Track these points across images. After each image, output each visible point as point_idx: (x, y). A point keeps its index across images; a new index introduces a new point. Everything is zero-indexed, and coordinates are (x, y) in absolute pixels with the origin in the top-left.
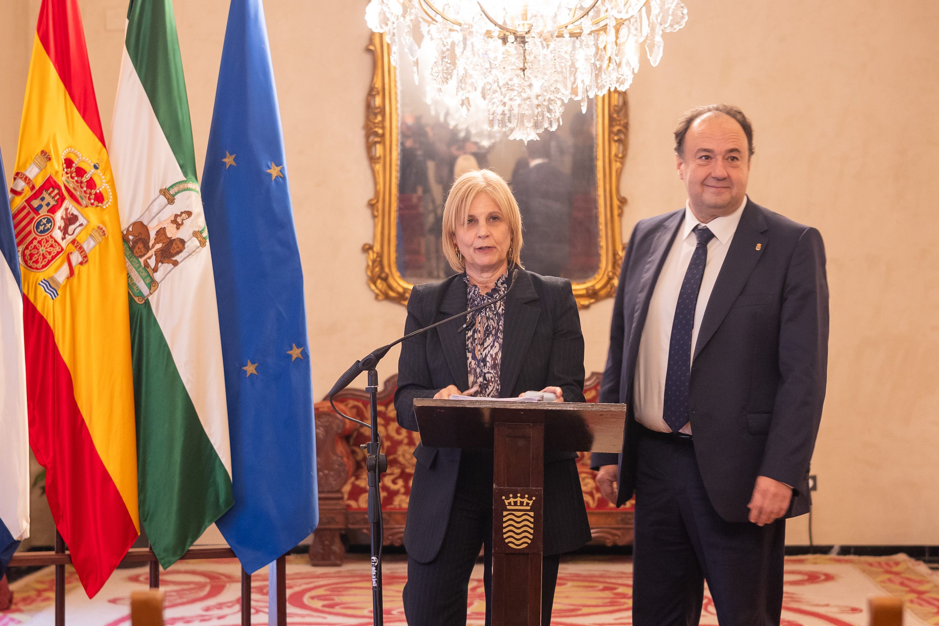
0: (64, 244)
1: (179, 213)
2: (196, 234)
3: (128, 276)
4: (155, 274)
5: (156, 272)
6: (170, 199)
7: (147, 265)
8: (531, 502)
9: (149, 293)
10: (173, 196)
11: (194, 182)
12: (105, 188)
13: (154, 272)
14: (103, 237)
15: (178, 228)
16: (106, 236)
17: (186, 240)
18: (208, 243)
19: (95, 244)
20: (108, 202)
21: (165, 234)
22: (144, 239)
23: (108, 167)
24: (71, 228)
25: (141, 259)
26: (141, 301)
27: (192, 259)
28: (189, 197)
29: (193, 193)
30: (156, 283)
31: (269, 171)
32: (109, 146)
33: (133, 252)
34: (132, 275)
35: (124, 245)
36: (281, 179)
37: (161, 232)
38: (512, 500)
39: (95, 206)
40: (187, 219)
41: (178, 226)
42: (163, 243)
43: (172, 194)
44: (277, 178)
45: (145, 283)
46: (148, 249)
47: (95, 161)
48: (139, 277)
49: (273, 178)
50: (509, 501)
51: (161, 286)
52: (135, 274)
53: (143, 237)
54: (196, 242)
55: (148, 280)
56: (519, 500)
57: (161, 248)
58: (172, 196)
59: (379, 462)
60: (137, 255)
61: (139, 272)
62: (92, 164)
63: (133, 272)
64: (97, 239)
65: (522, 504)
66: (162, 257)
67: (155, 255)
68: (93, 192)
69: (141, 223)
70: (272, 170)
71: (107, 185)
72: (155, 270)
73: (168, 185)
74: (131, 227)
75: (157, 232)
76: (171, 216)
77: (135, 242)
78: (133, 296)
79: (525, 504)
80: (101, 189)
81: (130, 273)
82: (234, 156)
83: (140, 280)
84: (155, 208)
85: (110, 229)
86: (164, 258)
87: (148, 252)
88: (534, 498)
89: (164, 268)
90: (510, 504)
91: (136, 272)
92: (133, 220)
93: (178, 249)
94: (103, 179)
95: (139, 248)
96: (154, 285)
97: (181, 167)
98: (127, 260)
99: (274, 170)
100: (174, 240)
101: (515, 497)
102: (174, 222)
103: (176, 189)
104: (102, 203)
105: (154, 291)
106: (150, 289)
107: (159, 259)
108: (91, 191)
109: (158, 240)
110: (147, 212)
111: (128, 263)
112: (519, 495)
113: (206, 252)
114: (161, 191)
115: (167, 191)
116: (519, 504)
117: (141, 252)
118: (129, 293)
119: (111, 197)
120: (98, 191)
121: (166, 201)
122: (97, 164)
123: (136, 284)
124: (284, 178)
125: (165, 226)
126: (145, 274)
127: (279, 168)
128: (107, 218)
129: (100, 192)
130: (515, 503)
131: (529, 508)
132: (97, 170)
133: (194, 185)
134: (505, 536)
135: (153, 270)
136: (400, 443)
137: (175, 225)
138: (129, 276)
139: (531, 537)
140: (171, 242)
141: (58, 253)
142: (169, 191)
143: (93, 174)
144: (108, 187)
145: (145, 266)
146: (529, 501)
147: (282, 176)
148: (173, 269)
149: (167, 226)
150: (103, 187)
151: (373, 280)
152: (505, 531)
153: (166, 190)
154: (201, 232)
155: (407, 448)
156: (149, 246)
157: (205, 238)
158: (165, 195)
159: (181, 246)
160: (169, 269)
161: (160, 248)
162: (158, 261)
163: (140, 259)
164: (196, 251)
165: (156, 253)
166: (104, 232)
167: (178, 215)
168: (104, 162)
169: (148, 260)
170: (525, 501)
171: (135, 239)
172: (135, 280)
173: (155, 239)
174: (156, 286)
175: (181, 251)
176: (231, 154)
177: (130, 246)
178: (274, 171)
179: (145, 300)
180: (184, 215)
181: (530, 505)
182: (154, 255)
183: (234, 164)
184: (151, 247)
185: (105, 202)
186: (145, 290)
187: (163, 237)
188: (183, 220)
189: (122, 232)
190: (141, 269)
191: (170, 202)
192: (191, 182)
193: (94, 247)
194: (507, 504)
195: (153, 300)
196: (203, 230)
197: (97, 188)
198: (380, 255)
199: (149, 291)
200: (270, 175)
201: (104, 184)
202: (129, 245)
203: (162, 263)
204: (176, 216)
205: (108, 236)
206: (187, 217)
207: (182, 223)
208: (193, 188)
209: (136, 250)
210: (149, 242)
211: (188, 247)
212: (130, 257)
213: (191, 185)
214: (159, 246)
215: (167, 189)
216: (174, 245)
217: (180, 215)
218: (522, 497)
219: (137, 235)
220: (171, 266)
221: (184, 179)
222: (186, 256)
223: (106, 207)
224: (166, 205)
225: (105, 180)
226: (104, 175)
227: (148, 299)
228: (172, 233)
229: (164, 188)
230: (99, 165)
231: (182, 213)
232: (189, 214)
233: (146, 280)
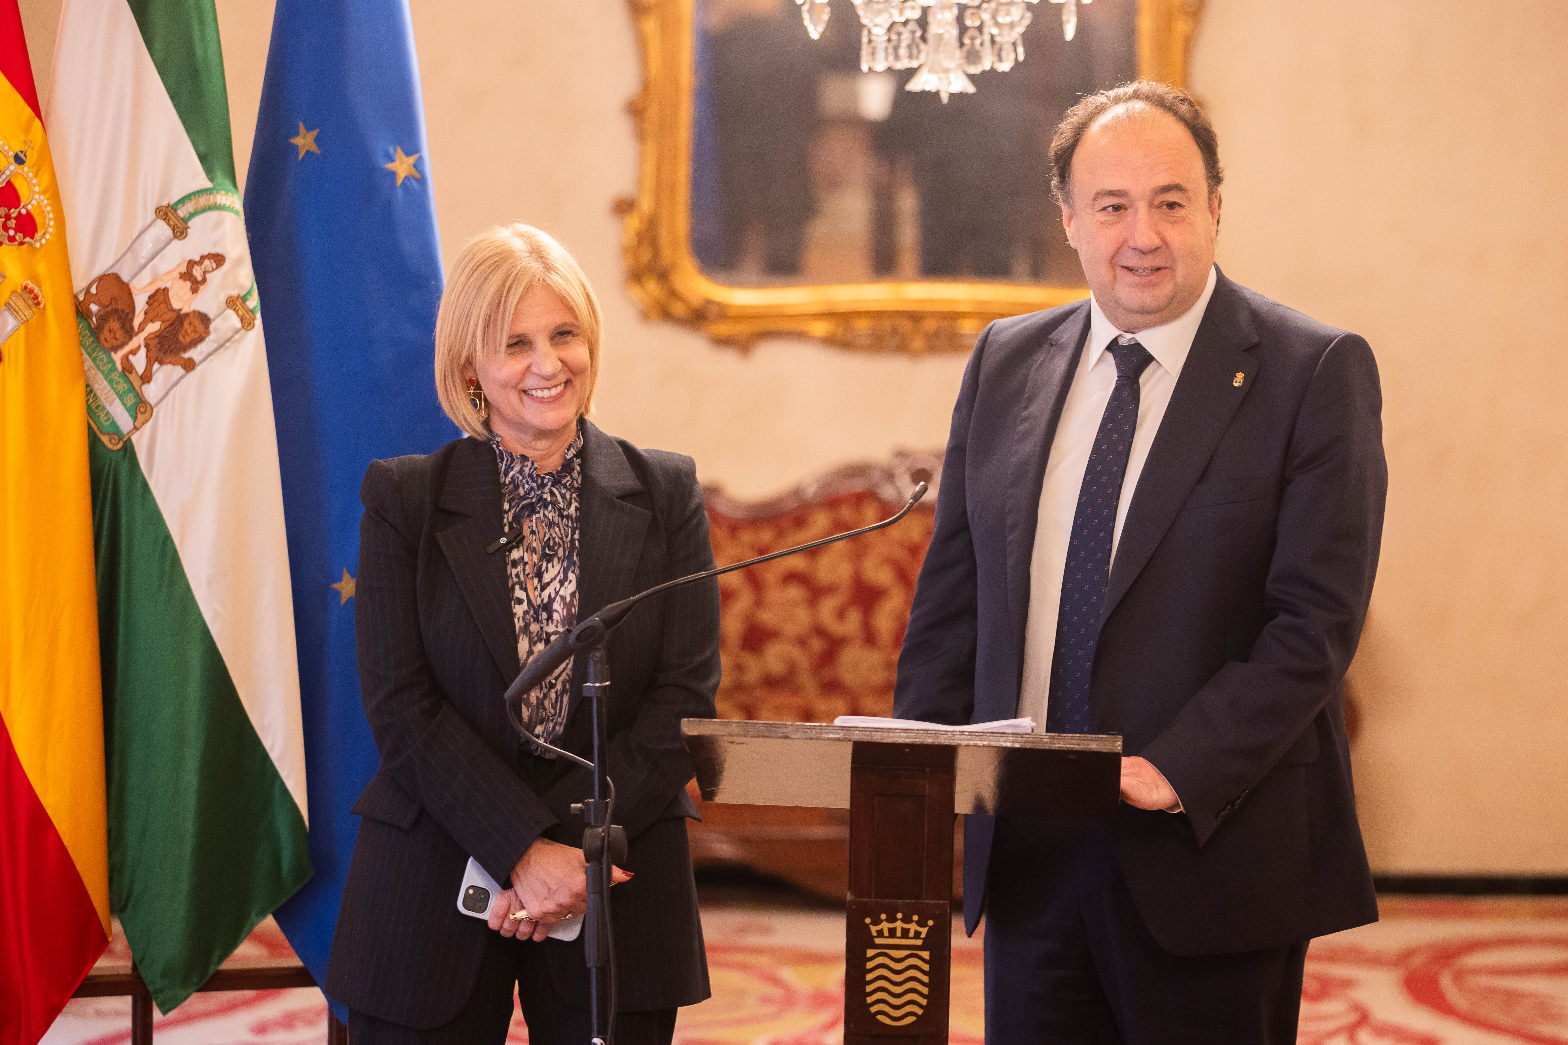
1: (197, 259)
2: (232, 303)
3: (87, 391)
4: (144, 387)
5: (149, 382)
6: (178, 227)
7: (128, 368)
8: (924, 931)
9: (132, 427)
10: (185, 221)
11: (230, 191)
12: (38, 203)
13: (143, 383)
14: (34, 309)
15: (194, 290)
16: (41, 306)
17: (211, 316)
18: (259, 322)
19: (16, 323)
20: (44, 234)
21: (167, 301)
22: (123, 311)
23: (46, 159)
25: (116, 353)
26: (115, 445)
27: (224, 355)
28: (218, 224)
29: (228, 216)
30: (149, 407)
31: (389, 166)
32: (46, 113)
33: (98, 339)
34: (96, 387)
35: (78, 324)
36: (415, 184)
37: (159, 298)
38: (885, 926)
39: (16, 243)
40: (213, 270)
41: (196, 285)
42: (163, 322)
43: (182, 215)
44: (407, 182)
45: (125, 405)
46: (130, 333)
47: (17, 147)
48: (112, 392)
49: (400, 181)
50: (878, 928)
51: (158, 412)
52: (102, 387)
53: (120, 308)
54: (233, 320)
55: (131, 400)
56: (899, 925)
57: (158, 333)
58: (181, 221)
59: (609, 842)
60: (107, 345)
61: (111, 382)
62: (11, 154)
63: (100, 382)
64: (20, 313)
65: (905, 933)
66: (160, 350)
67: (147, 346)
68: (14, 213)
69: (116, 278)
70: (397, 163)
71: (42, 197)
72: (146, 378)
73: (175, 197)
74: (95, 285)
75: (150, 297)
76: (179, 265)
77: (103, 318)
78: (99, 434)
79: (911, 934)
80: (29, 207)
81: (91, 384)
82: (315, 133)
83: (114, 400)
84: (147, 246)
85: (47, 293)
86: (165, 353)
87: (131, 338)
88: (930, 923)
89: (164, 374)
90: (880, 933)
91: (105, 382)
92: (99, 270)
93: (194, 336)
94: (35, 185)
95: (110, 331)
96: (142, 410)
97: (203, 158)
98: (85, 356)
99: (402, 163)
100: (186, 315)
101: (892, 919)
102: (187, 276)
103: (190, 207)
104: (32, 237)
105: (144, 423)
106: (135, 419)
107: (153, 355)
108: (9, 210)
109: (151, 315)
110: (129, 254)
111: (89, 363)
112: (899, 915)
113: (255, 338)
114: (158, 211)
115: (173, 211)
116: (899, 934)
117: (116, 339)
118: (89, 425)
119: (52, 223)
120: (24, 211)
121: (169, 232)
122: (22, 152)
123: (104, 408)
124: (422, 181)
125: (168, 285)
126: (123, 386)
127: (412, 160)
128: (42, 268)
129: (28, 212)
130: (892, 933)
131: (919, 942)
132: (22, 166)
133: (229, 198)
134: (870, 1000)
135: (142, 378)
137: (189, 284)
138: (89, 390)
139: (924, 1002)
140: (180, 318)
142: (175, 211)
143: (14, 174)
144: (46, 202)
145: (124, 369)
146: (920, 929)
147: (418, 176)
148: (183, 377)
149: (172, 285)
150: (34, 202)
151: (635, 276)
152: (869, 988)
153: (170, 207)
154: (244, 299)
156: (132, 328)
157: (252, 312)
158: (166, 219)
159: (200, 328)
160: (175, 377)
161: (157, 331)
162: (153, 359)
163: (113, 354)
164: (233, 339)
165: (149, 342)
166: (36, 297)
167: (196, 263)
168: (37, 147)
169: (131, 357)
170: (913, 927)
171: (102, 313)
172: (102, 399)
173: (146, 313)
174: (148, 414)
175: (201, 339)
176: (309, 129)
177: (92, 325)
178: (401, 166)
179: (125, 443)
180: (207, 262)
181: (923, 936)
182: (142, 347)
183: (315, 149)
184: (136, 328)
185: (38, 236)
186: (124, 421)
187: (163, 307)
188: (205, 273)
189: (76, 297)
190: (115, 376)
191: (178, 233)
192: (223, 192)
193: (15, 330)
194: (875, 934)
195: (140, 442)
196: (249, 293)
197: (22, 205)
199: (132, 422)
200: (392, 174)
201: (37, 196)
202: (89, 324)
203: (161, 363)
204: (191, 264)
205: (45, 305)
206: (214, 266)
207: (204, 280)
208: (228, 203)
209: (105, 334)
210: (132, 319)
211: (216, 330)
212: (94, 350)
213: (222, 199)
214: (154, 327)
215: (172, 207)
216: (186, 325)
217: (200, 263)
218: (907, 920)
219: (106, 303)
220: (179, 370)
221: (209, 185)
222: (211, 349)
223: (42, 245)
224: (170, 241)
225: (39, 186)
226: (36, 176)
227: (129, 439)
228: (181, 299)
229: (165, 203)
230: (25, 156)
231: (203, 258)
232: (219, 259)
233: (127, 400)
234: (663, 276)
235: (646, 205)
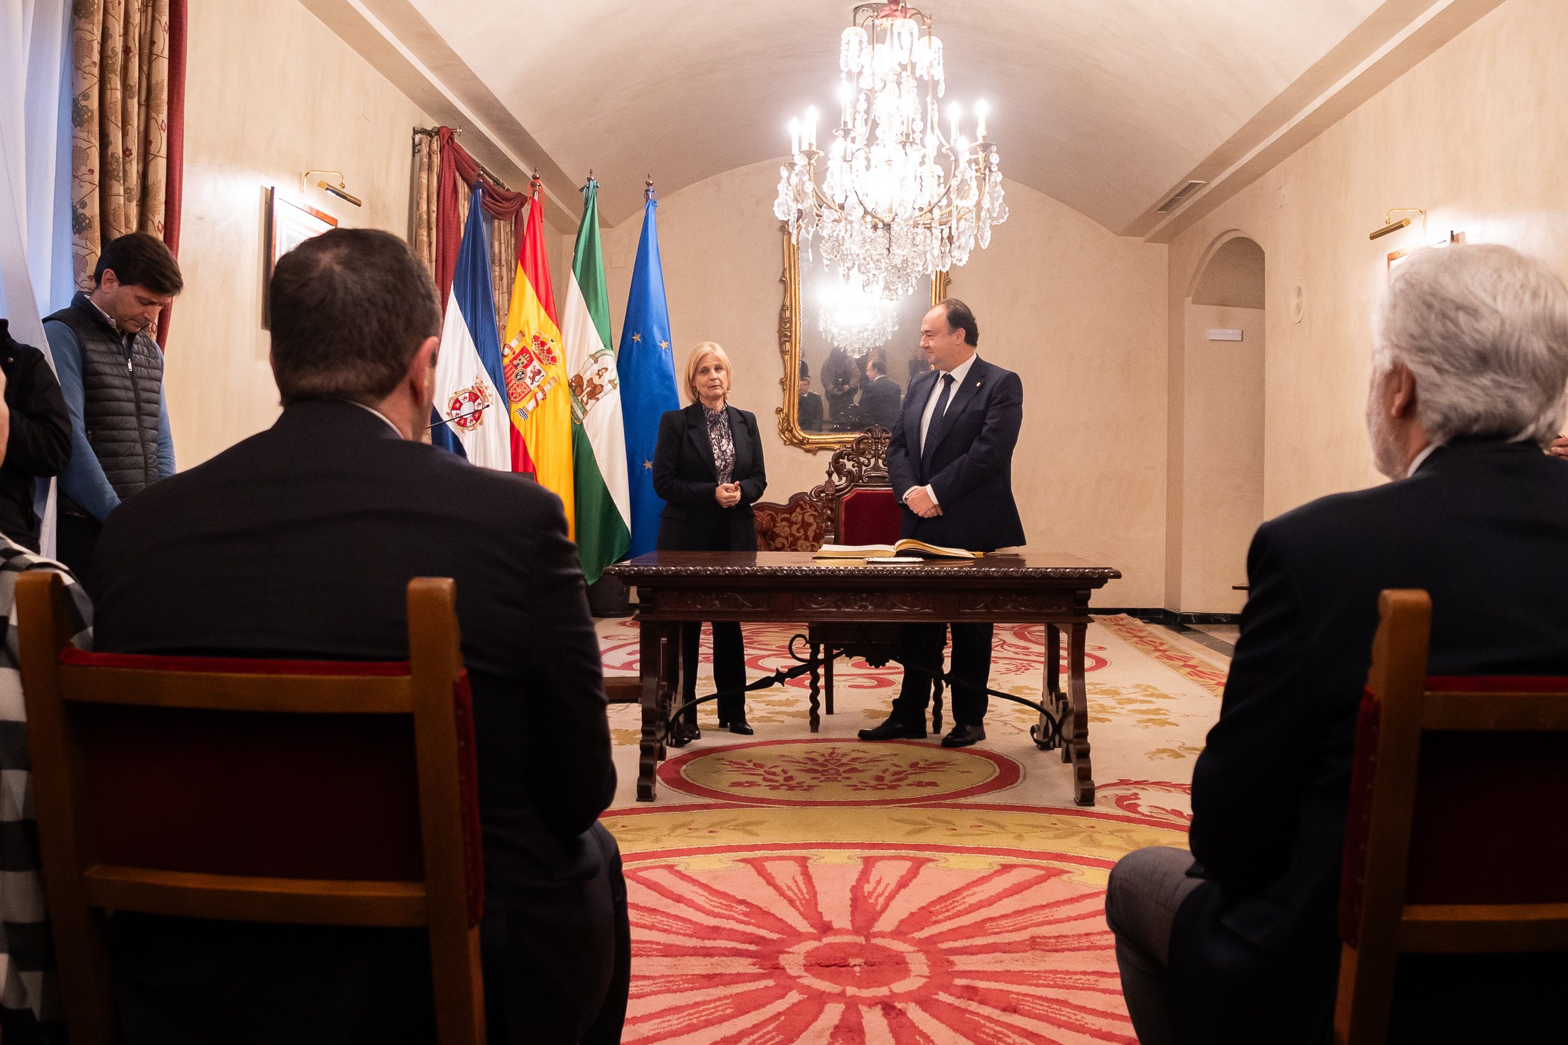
0: (532, 387)
1: (600, 369)
2: (611, 382)
3: (571, 408)
4: (586, 406)
6: (596, 360)
7: (582, 401)
9: (583, 418)
12: (558, 354)
14: (557, 384)
15: (600, 378)
16: (559, 383)
17: (605, 385)
18: (619, 388)
19: (552, 388)
20: (560, 362)
21: (592, 382)
22: (581, 385)
23: (560, 341)
24: (537, 378)
26: (578, 423)
27: (608, 397)
28: (608, 359)
29: (610, 357)
30: (587, 412)
32: (562, 330)
33: (574, 393)
35: (569, 389)
36: (669, 351)
37: (590, 381)
39: (552, 365)
40: (606, 372)
41: (601, 376)
42: (591, 387)
43: (597, 357)
45: (581, 412)
46: (583, 391)
47: (553, 337)
48: (578, 408)
49: (663, 349)
51: (590, 413)
52: (575, 407)
54: (610, 386)
55: (583, 410)
57: (590, 391)
60: (577, 395)
61: (577, 405)
62: (551, 340)
63: (575, 405)
64: (553, 385)
66: (590, 396)
68: (550, 356)
69: (579, 376)
72: (587, 404)
73: (595, 352)
74: (573, 377)
75: (588, 381)
76: (596, 371)
77: (576, 387)
78: (574, 420)
80: (555, 354)
81: (572, 406)
83: (578, 410)
84: (587, 366)
85: (560, 379)
86: (592, 396)
87: (583, 393)
89: (591, 402)
92: (574, 373)
93: (600, 391)
95: (578, 391)
97: (604, 342)
98: (571, 398)
100: (598, 385)
102: (598, 374)
103: (600, 354)
104: (556, 363)
105: (586, 417)
106: (584, 416)
110: (582, 369)
111: (572, 400)
113: (617, 392)
114: (590, 355)
115: (594, 356)
117: (579, 393)
120: (554, 356)
121: (593, 362)
123: (576, 413)
126: (581, 406)
127: (666, 343)
128: (559, 372)
132: (553, 343)
135: (585, 403)
136: (799, 538)
137: (598, 376)
140: (596, 386)
141: (528, 392)
144: (560, 353)
148: (596, 403)
149: (594, 377)
151: (782, 431)
154: (613, 381)
155: (804, 542)
157: (616, 384)
158: (592, 358)
159: (602, 389)
160: (594, 403)
162: (589, 398)
163: (578, 397)
164: (611, 392)
165: (588, 393)
166: (557, 380)
168: (558, 338)
169: (583, 398)
171: (576, 385)
172: (575, 410)
173: (587, 385)
174: (587, 414)
175: (602, 392)
176: (638, 334)
177: (573, 389)
178: (664, 345)
180: (604, 370)
182: (586, 395)
183: (639, 340)
184: (584, 389)
185: (558, 362)
186: (581, 416)
188: (604, 373)
189: (568, 381)
190: (579, 403)
191: (596, 362)
192: (610, 351)
193: (551, 390)
195: (585, 422)
196: (616, 379)
197: (553, 354)
198: (788, 415)
200: (661, 347)
201: (557, 351)
203: (591, 399)
204: (599, 371)
207: (604, 375)
208: (611, 354)
209: (576, 392)
210: (583, 387)
211: (606, 389)
212: (573, 396)
213: (609, 353)
214: (589, 389)
216: (597, 388)
217: (602, 370)
219: (577, 383)
220: (595, 401)
221: (606, 350)
222: (605, 395)
223: (559, 365)
224: (594, 365)
225: (558, 349)
226: (557, 346)
227: (582, 422)
228: (597, 381)
229: (592, 354)
230: (555, 340)
232: (606, 369)
234: (791, 431)
235: (785, 410)
